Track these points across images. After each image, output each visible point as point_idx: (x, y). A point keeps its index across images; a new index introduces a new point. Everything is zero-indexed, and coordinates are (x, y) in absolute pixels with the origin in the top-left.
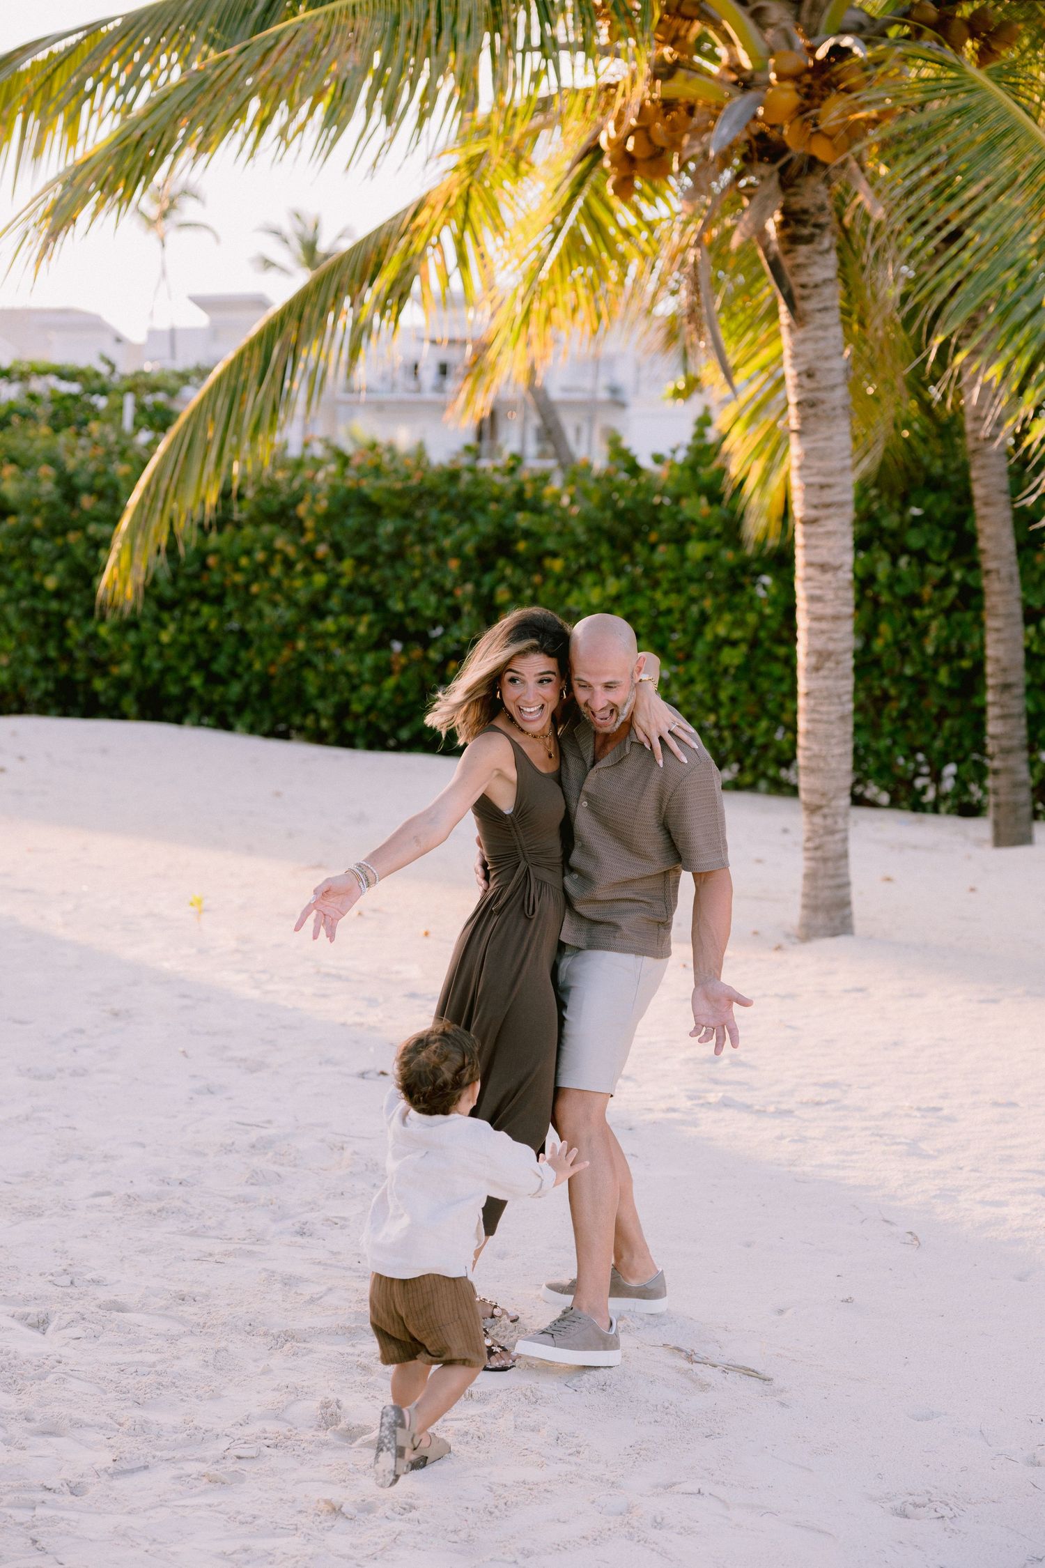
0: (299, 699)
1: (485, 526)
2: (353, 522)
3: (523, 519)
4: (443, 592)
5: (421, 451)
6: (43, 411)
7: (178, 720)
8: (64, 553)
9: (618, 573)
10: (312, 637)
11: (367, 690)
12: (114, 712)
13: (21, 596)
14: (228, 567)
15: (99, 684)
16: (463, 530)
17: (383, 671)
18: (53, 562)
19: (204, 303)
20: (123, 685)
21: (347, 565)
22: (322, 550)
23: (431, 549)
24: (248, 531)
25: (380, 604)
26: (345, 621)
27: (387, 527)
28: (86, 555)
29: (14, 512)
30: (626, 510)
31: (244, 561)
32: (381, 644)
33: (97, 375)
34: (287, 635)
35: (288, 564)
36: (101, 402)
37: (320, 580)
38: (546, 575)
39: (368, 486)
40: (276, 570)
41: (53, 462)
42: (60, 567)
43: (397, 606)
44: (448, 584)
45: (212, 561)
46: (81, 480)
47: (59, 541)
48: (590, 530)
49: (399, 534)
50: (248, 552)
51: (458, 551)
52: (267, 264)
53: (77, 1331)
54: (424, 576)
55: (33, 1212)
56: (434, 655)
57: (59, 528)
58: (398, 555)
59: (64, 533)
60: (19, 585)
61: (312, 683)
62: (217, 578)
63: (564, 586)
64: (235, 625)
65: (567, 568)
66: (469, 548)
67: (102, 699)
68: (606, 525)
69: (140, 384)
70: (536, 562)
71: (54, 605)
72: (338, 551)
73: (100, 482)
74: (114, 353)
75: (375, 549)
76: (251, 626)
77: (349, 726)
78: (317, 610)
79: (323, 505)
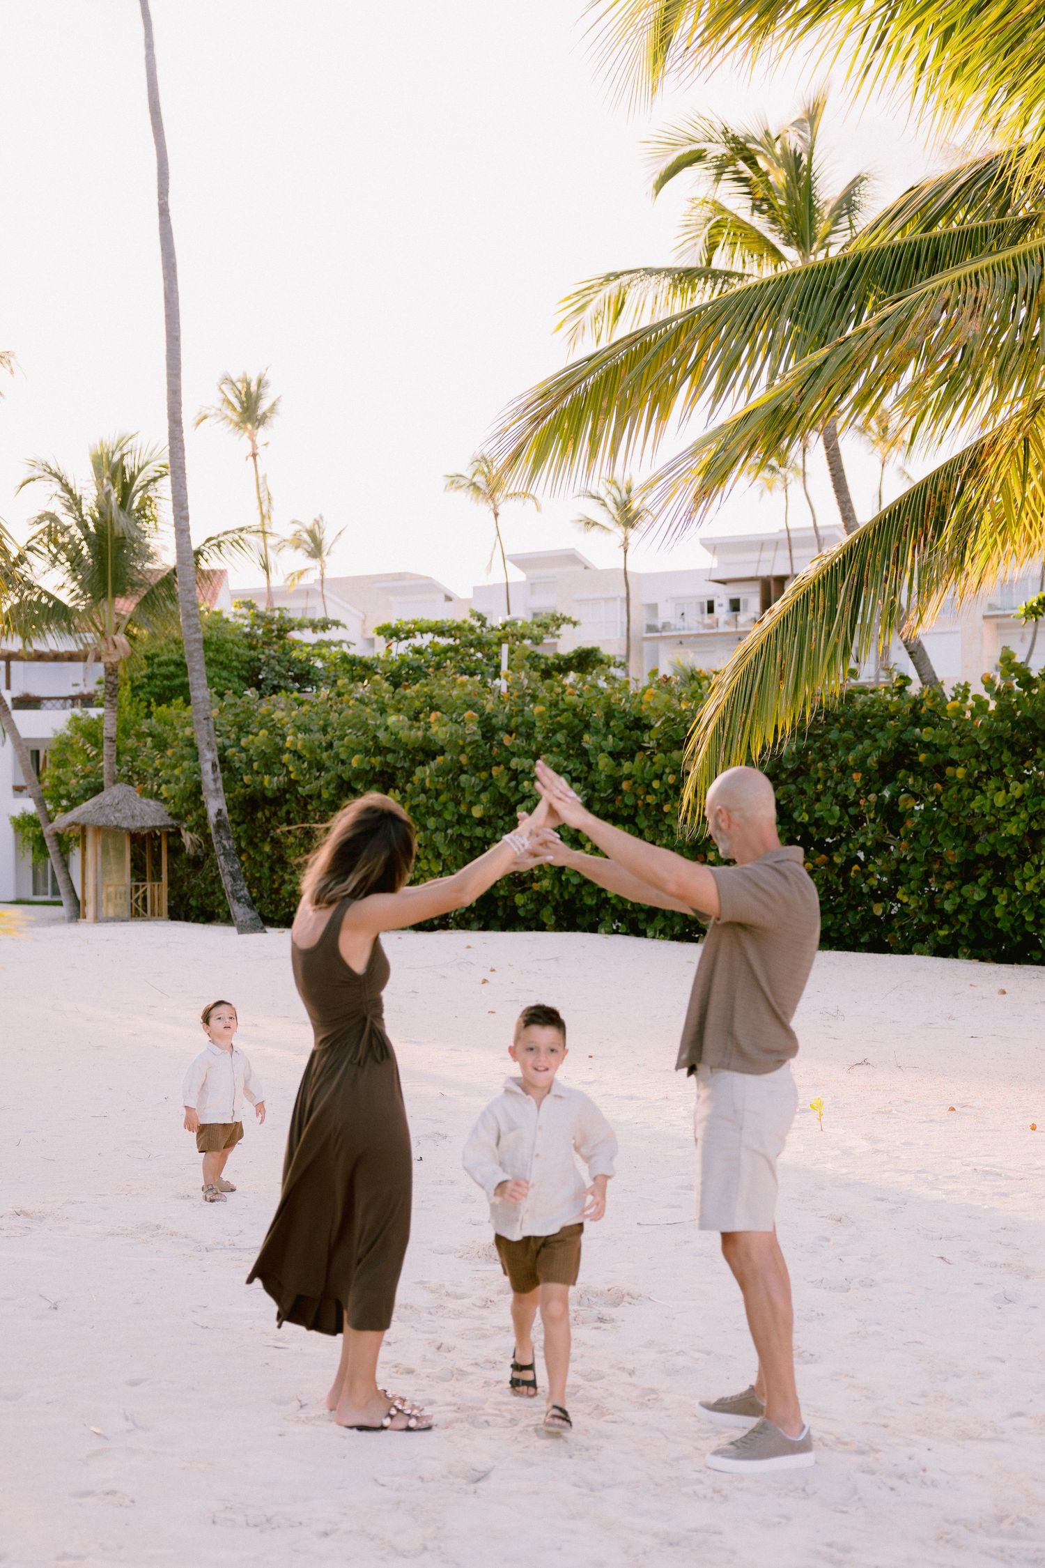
1: (886, 742)
3: (926, 734)
4: (844, 803)
7: (593, 929)
8: (489, 785)
9: (1021, 778)
12: (534, 924)
13: (449, 825)
14: (640, 791)
15: (520, 899)
16: (865, 746)
18: (479, 793)
20: (542, 899)
24: (659, 757)
28: (507, 786)
29: (442, 751)
30: (1025, 719)
31: (656, 784)
33: (472, 629)
42: (484, 797)
44: (852, 795)
45: (625, 786)
46: (499, 721)
47: (484, 775)
48: (991, 740)
50: (659, 777)
51: (861, 764)
52: (590, 523)
54: (826, 788)
57: (481, 764)
59: (487, 767)
60: (447, 816)
62: (629, 801)
63: (966, 792)
65: (969, 775)
66: (872, 762)
67: (521, 912)
68: (1007, 735)
70: (938, 772)
71: (479, 831)
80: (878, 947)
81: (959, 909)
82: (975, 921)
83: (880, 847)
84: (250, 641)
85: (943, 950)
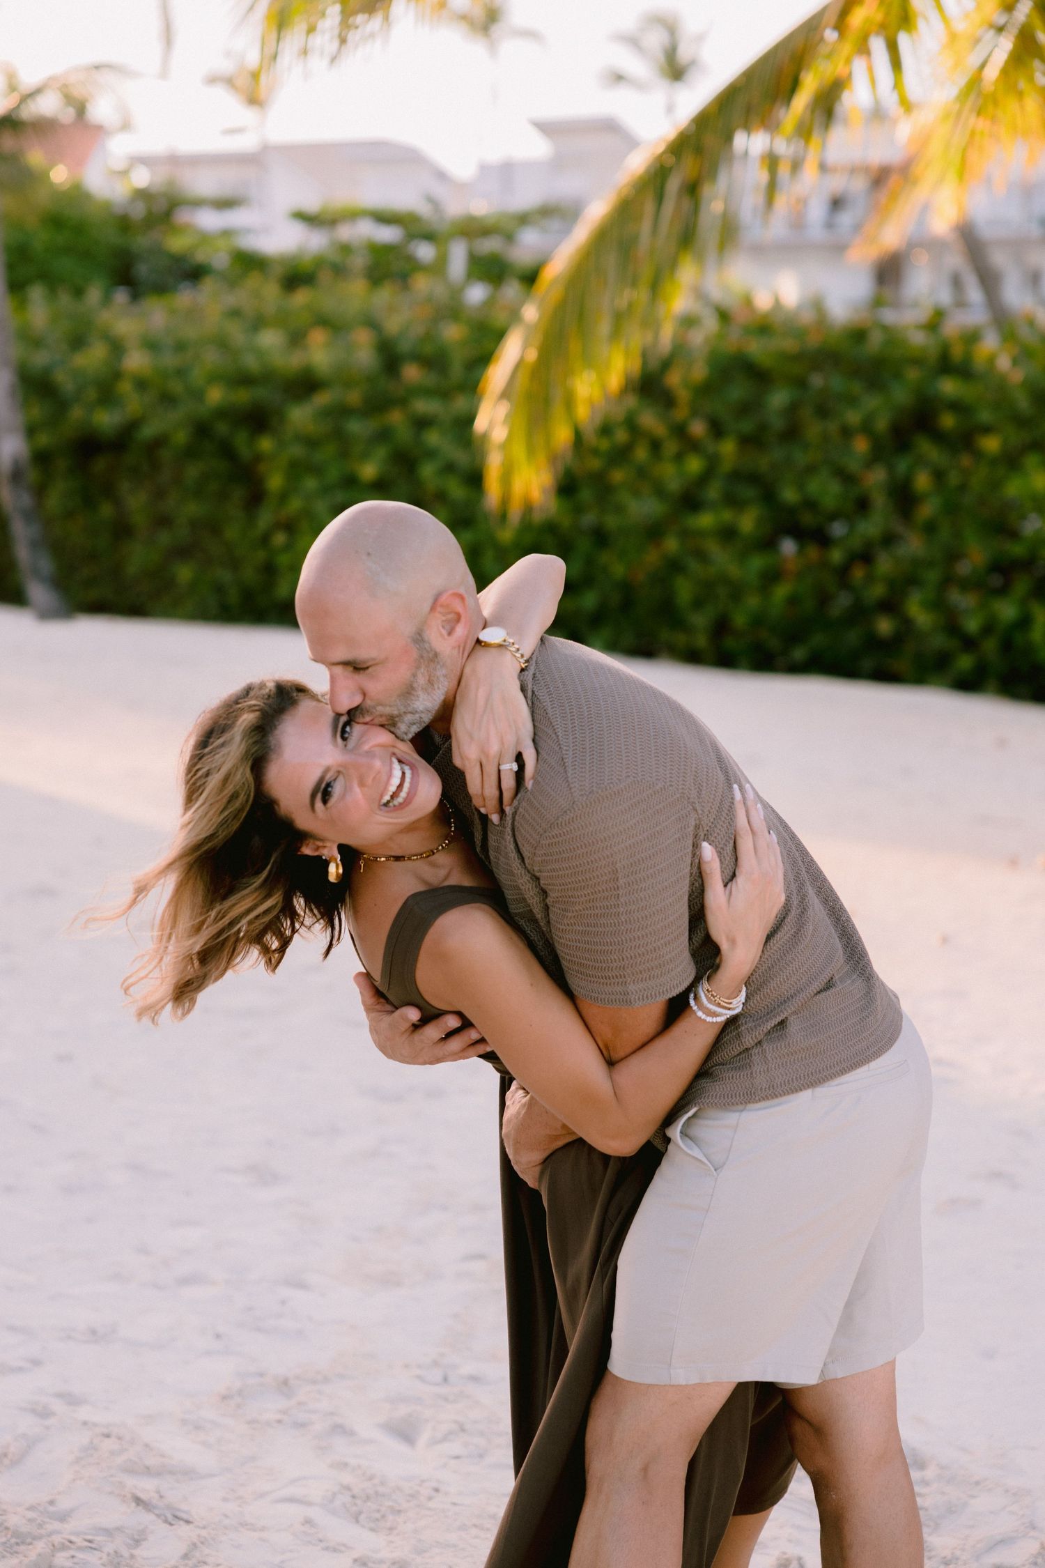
0: (668, 612)
1: (901, 395)
2: (738, 391)
3: (949, 387)
4: (847, 478)
5: (818, 305)
6: (359, 262)
8: (384, 435)
10: (685, 534)
11: (753, 602)
13: (333, 487)
16: (872, 402)
17: (771, 577)
18: (371, 446)
19: (547, 128)
21: (728, 448)
22: (698, 428)
23: (833, 427)
25: (768, 495)
26: (727, 516)
27: (778, 399)
28: (411, 438)
29: (324, 387)
32: (768, 543)
33: (419, 218)
34: (654, 532)
35: (656, 446)
36: (425, 252)
37: (694, 465)
38: (978, 454)
39: (756, 349)
40: (641, 453)
41: (372, 323)
42: (380, 451)
43: (789, 495)
44: (853, 465)
46: (405, 346)
47: (379, 420)
48: (1035, 401)
49: (792, 409)
51: (866, 428)
52: (618, 78)
53: (455, 1447)
54: (824, 459)
55: (390, 1280)
56: (836, 556)
57: (379, 404)
58: (792, 433)
59: (384, 410)
60: (331, 474)
61: (684, 591)
63: (1001, 471)
64: (589, 519)
65: (1005, 447)
66: (881, 424)
69: (472, 229)
70: (965, 441)
72: (717, 429)
73: (428, 349)
74: (440, 192)
75: (763, 428)
76: (611, 522)
77: (730, 643)
78: (690, 501)
79: (700, 372)
80: (885, 675)
81: (988, 629)
82: (1007, 646)
83: (889, 540)
84: (124, 223)
85: (968, 684)
